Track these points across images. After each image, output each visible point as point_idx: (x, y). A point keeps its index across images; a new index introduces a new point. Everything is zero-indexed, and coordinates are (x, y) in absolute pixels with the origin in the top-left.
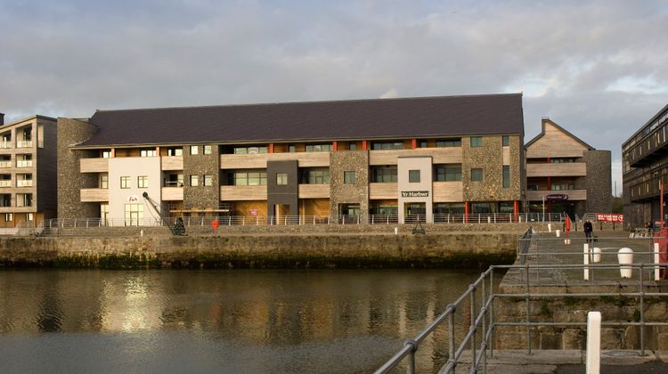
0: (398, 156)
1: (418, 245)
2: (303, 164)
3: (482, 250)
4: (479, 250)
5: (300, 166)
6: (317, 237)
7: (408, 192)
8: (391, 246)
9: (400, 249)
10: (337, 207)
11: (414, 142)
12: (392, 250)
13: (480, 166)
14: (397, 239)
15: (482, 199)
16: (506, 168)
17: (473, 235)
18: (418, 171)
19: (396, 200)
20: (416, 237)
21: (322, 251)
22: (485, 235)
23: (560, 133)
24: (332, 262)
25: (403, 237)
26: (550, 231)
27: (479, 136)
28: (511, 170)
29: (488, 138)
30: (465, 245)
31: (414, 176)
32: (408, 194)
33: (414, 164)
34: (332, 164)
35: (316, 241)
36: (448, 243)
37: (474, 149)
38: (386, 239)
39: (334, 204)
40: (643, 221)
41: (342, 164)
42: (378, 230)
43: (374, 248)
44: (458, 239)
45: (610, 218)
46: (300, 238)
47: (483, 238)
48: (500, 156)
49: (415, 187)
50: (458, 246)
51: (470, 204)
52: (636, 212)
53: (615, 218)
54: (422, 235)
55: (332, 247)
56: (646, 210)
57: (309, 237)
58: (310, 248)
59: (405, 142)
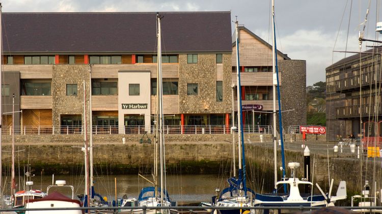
0: (118, 70)
1: (145, 154)
2: (26, 76)
3: (203, 159)
4: (200, 158)
5: (23, 77)
6: (51, 146)
7: (128, 105)
8: (122, 154)
9: (130, 157)
10: (59, 119)
11: (134, 58)
12: (122, 158)
13: (196, 81)
14: (127, 148)
15: (198, 112)
16: (219, 83)
17: (194, 145)
18: (138, 85)
19: (117, 112)
20: (144, 146)
21: (56, 159)
22: (206, 145)
23: (255, 41)
24: (65, 169)
25: (132, 146)
26: (262, 141)
27: (196, 53)
28: (224, 85)
29: (203, 56)
30: (188, 153)
31: (134, 89)
32: (128, 106)
33: (134, 78)
34: (55, 76)
35: (51, 150)
36: (173, 152)
37: (190, 65)
38: (116, 148)
39: (56, 115)
40: (345, 133)
41: (65, 76)
42: (102, 140)
43: (106, 156)
44: (182, 148)
45: (311, 130)
46: (35, 147)
47: (204, 147)
48: (213, 72)
49: (135, 99)
50: (182, 154)
51: (185, 115)
52: (339, 127)
53: (316, 130)
54: (149, 145)
55: (65, 156)
56: (348, 126)
57: (44, 146)
58: (45, 156)
59: (125, 57)
